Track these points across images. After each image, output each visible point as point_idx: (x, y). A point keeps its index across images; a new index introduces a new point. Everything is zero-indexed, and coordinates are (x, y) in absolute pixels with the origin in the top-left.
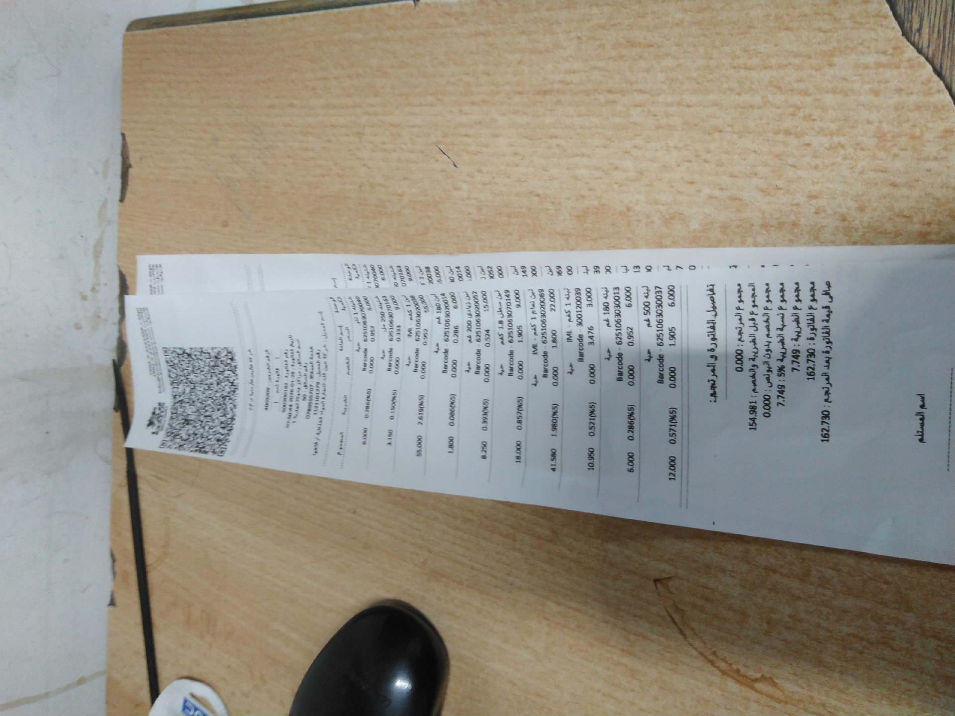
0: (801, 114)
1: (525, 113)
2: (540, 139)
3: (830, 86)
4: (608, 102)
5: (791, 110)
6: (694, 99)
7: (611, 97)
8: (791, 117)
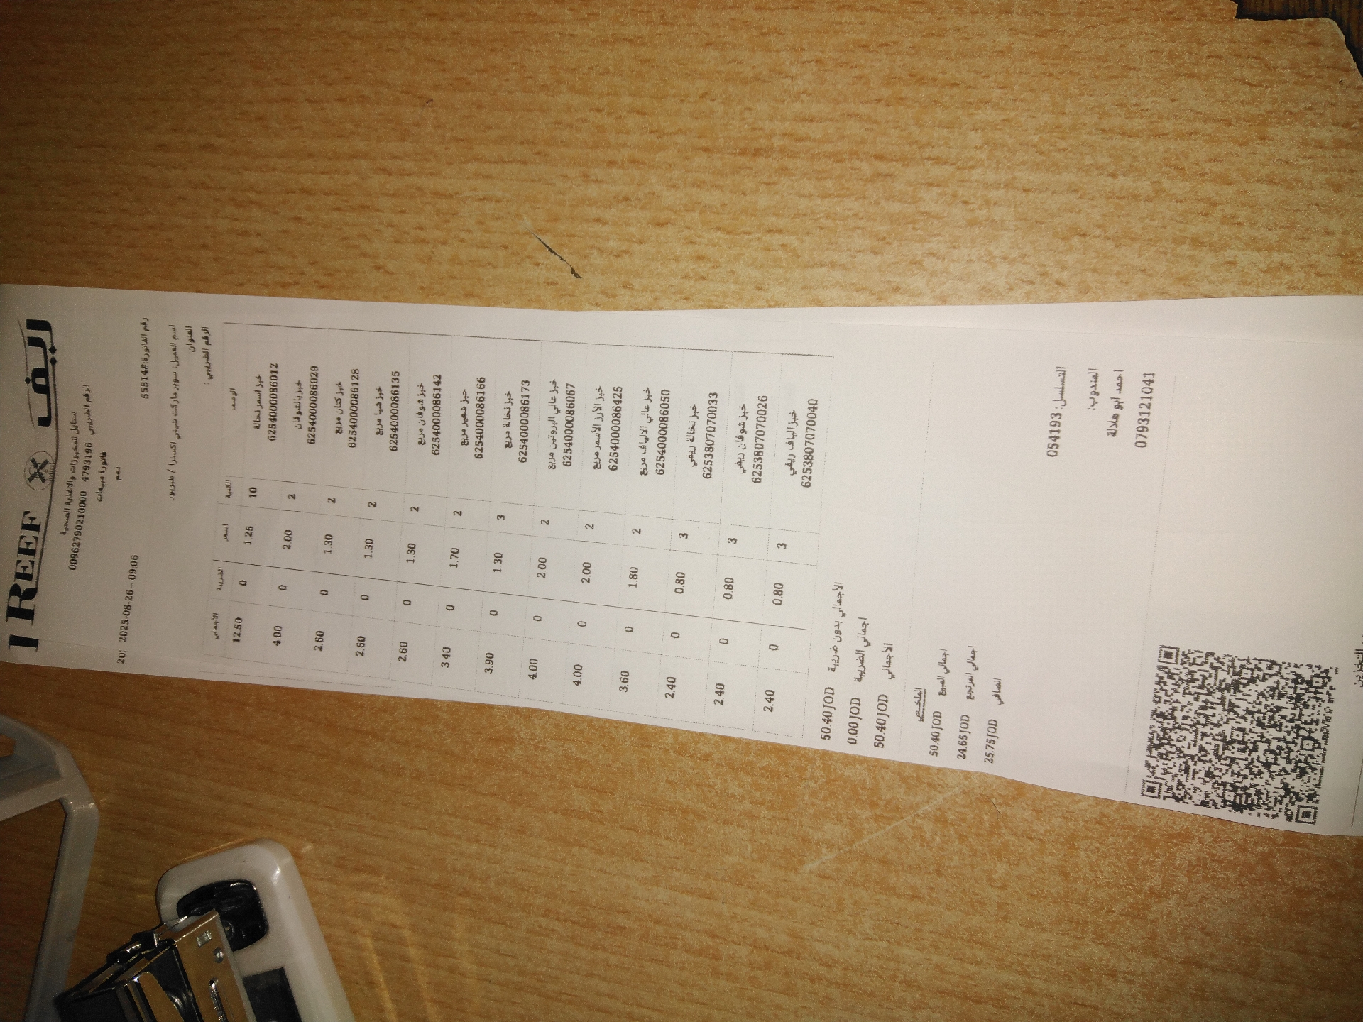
0: (1218, 214)
1: (716, 186)
2: (749, 233)
3: (1264, 172)
4: (878, 175)
5: (1200, 206)
6: (1034, 178)
7: (883, 167)
8: (1201, 218)
